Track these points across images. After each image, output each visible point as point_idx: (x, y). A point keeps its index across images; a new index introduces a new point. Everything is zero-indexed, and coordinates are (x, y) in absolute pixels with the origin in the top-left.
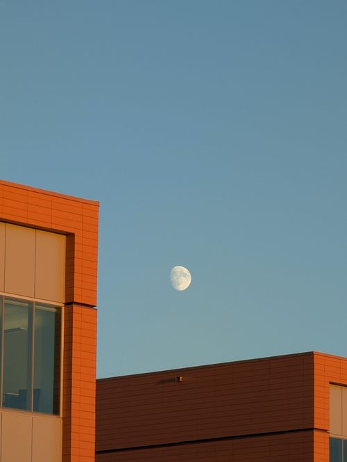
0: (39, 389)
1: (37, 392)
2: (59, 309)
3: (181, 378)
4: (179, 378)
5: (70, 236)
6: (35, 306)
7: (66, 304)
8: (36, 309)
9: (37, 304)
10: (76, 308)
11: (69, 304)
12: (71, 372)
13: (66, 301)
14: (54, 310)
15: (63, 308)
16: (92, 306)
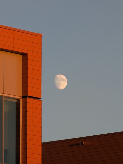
0: (7, 150)
1: (6, 151)
2: (18, 100)
3: (84, 143)
4: (82, 143)
5: (24, 55)
6: (4, 99)
7: (23, 97)
8: (5, 101)
9: (5, 97)
10: (29, 100)
11: (25, 97)
12: (26, 139)
13: (22, 95)
14: (15, 101)
15: (21, 100)
16: (38, 98)
